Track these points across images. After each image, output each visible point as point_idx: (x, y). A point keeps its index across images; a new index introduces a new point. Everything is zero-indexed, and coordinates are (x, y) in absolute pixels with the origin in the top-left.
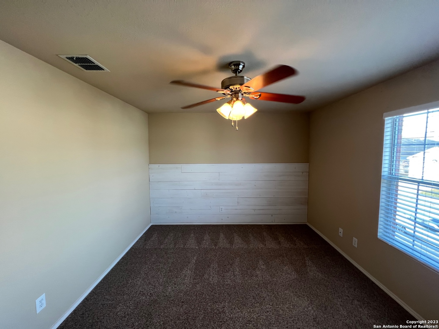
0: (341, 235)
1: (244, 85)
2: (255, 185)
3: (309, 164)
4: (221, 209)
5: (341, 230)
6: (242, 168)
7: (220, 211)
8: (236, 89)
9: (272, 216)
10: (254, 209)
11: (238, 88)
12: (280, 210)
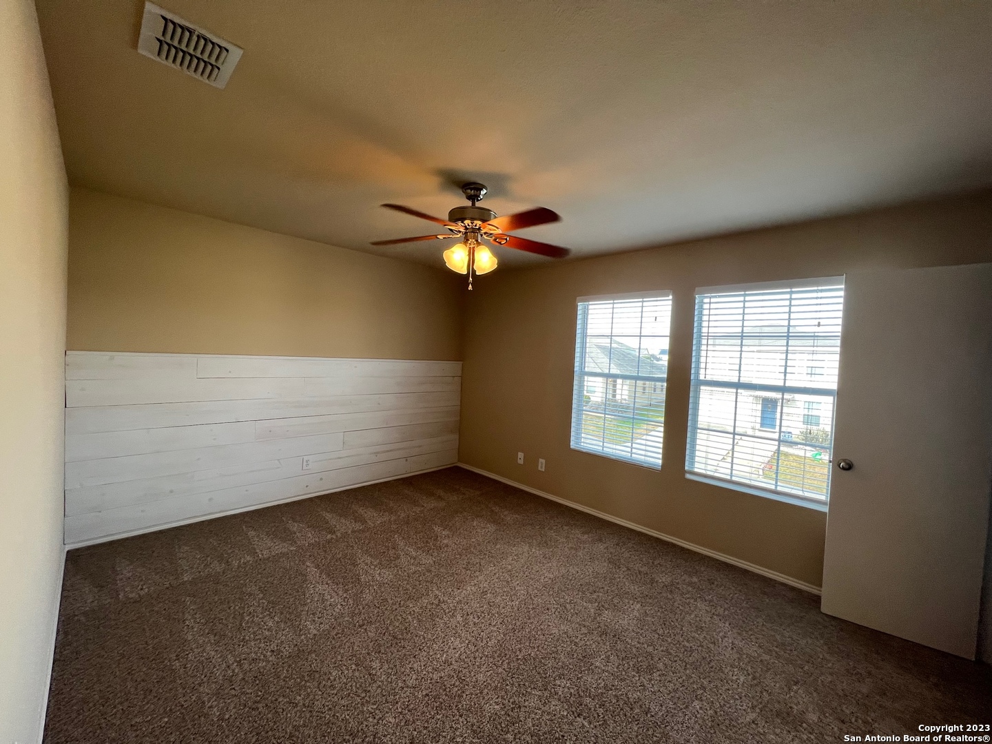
0: (521, 462)
1: (489, 222)
2: (379, 404)
3: (461, 362)
4: (305, 463)
5: (521, 455)
6: (356, 367)
7: (305, 467)
8: (476, 226)
9: (407, 460)
10: (375, 453)
11: (478, 225)
12: (420, 446)
